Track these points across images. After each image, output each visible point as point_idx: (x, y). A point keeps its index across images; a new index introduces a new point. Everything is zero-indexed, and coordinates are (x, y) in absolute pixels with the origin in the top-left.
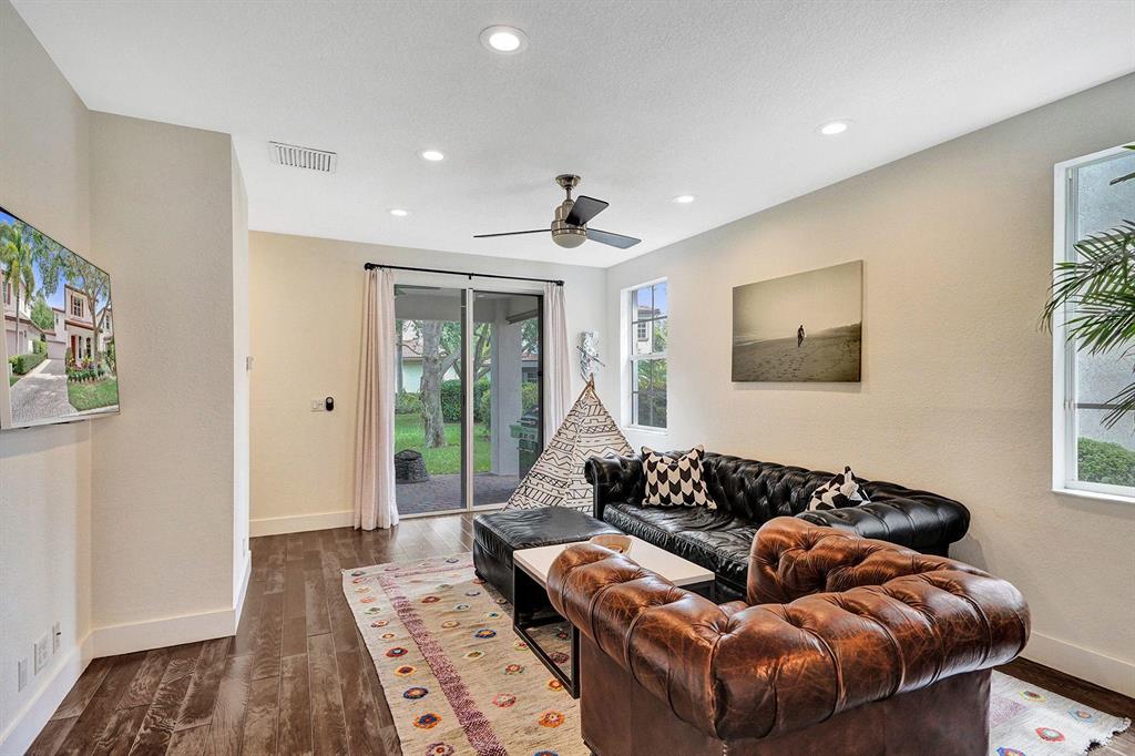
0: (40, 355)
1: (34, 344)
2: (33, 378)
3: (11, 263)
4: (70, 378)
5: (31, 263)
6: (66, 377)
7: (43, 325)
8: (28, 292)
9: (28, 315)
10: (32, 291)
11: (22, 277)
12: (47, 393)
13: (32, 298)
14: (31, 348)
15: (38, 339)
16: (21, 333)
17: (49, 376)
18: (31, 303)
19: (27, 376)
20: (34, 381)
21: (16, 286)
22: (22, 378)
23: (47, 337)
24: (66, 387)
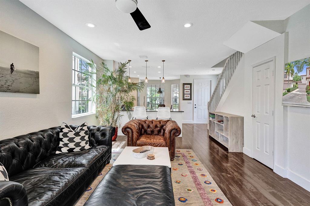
0: (295, 88)
1: (294, 85)
2: (293, 93)
3: (288, 70)
4: (308, 94)
5: (293, 67)
6: (306, 93)
7: (297, 80)
8: (292, 74)
9: (292, 79)
10: (293, 73)
11: (291, 71)
12: (297, 97)
13: (293, 75)
14: (292, 86)
15: (295, 84)
16: (290, 83)
17: (298, 93)
18: (293, 76)
19: (291, 92)
20: (293, 94)
21: (289, 74)
22: (289, 93)
23: (298, 83)
24: (306, 96)
